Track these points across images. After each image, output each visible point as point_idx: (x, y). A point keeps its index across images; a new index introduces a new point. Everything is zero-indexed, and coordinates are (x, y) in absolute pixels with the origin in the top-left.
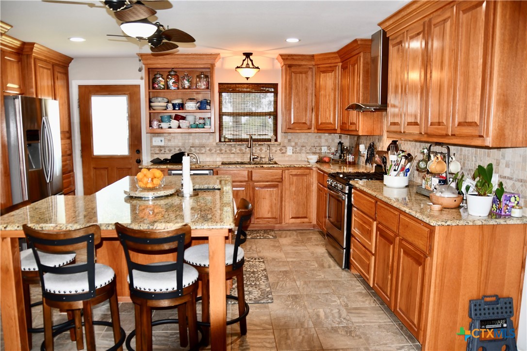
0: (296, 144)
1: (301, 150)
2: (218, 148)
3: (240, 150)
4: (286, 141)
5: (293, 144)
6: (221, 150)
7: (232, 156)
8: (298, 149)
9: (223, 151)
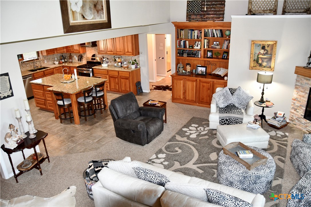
0: (47, 59)
1: (49, 60)
2: (22, 66)
3: (30, 65)
4: (44, 58)
5: (46, 59)
6: (23, 66)
7: (27, 68)
8: (48, 60)
9: (24, 67)
